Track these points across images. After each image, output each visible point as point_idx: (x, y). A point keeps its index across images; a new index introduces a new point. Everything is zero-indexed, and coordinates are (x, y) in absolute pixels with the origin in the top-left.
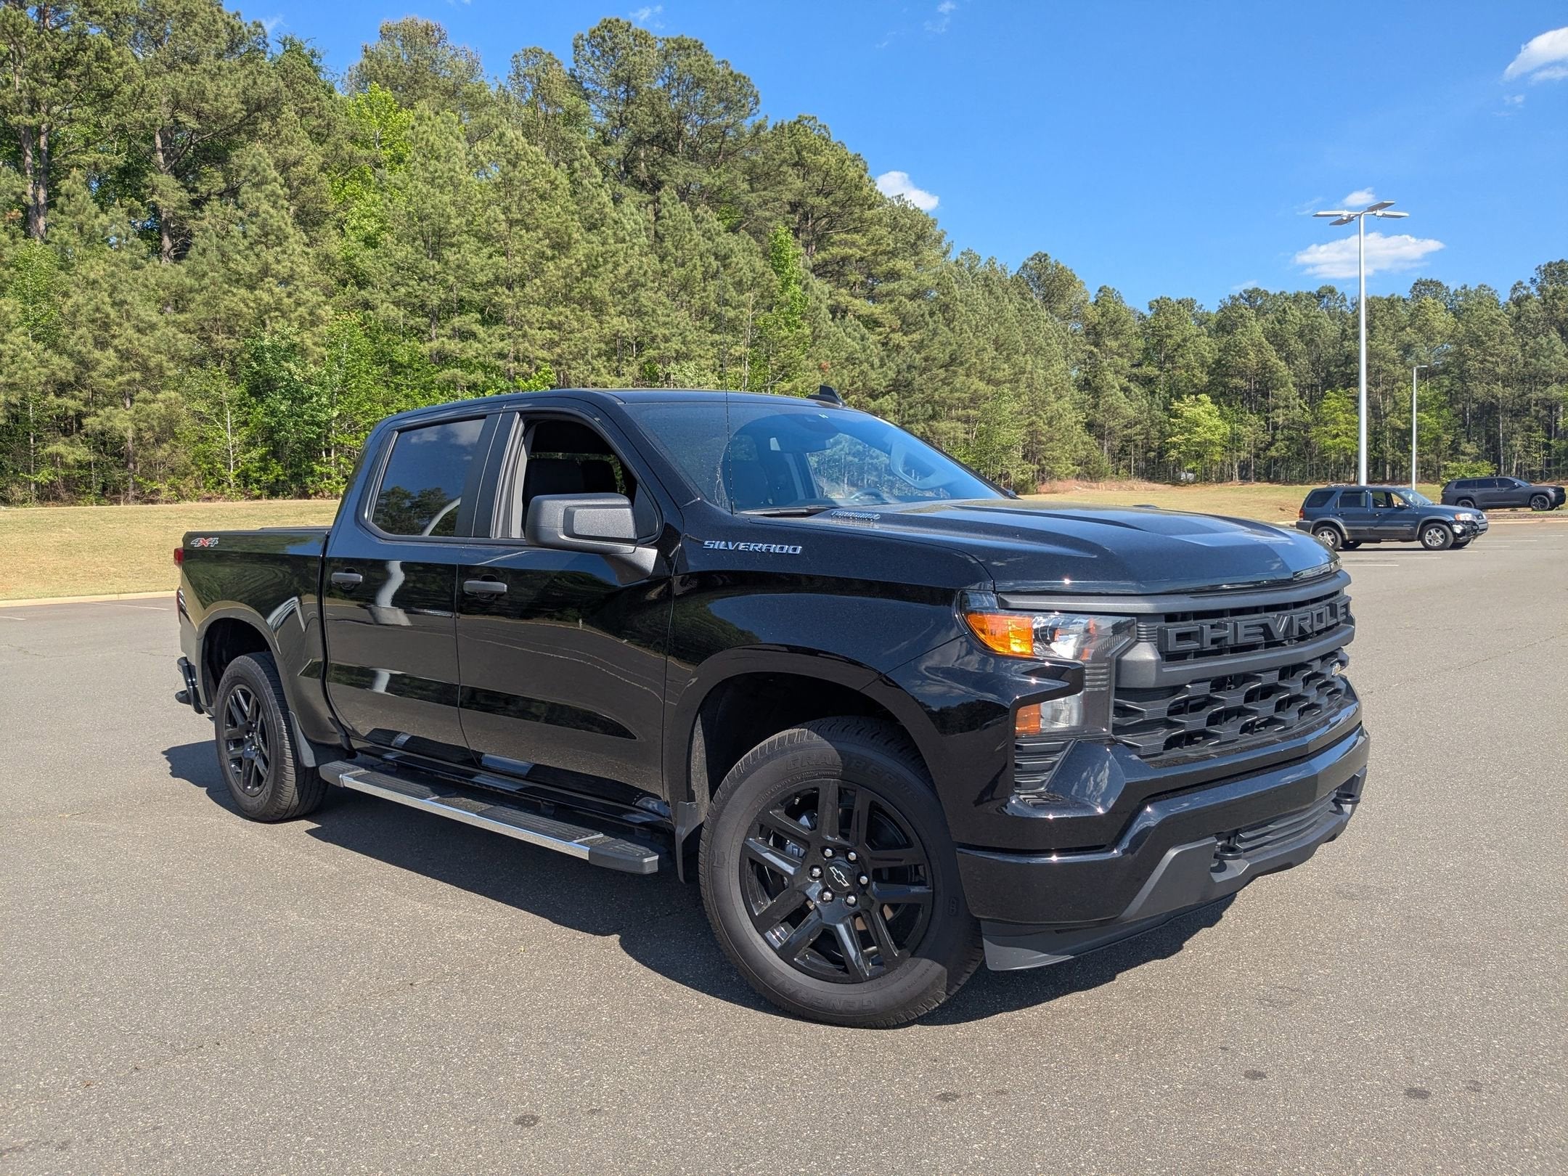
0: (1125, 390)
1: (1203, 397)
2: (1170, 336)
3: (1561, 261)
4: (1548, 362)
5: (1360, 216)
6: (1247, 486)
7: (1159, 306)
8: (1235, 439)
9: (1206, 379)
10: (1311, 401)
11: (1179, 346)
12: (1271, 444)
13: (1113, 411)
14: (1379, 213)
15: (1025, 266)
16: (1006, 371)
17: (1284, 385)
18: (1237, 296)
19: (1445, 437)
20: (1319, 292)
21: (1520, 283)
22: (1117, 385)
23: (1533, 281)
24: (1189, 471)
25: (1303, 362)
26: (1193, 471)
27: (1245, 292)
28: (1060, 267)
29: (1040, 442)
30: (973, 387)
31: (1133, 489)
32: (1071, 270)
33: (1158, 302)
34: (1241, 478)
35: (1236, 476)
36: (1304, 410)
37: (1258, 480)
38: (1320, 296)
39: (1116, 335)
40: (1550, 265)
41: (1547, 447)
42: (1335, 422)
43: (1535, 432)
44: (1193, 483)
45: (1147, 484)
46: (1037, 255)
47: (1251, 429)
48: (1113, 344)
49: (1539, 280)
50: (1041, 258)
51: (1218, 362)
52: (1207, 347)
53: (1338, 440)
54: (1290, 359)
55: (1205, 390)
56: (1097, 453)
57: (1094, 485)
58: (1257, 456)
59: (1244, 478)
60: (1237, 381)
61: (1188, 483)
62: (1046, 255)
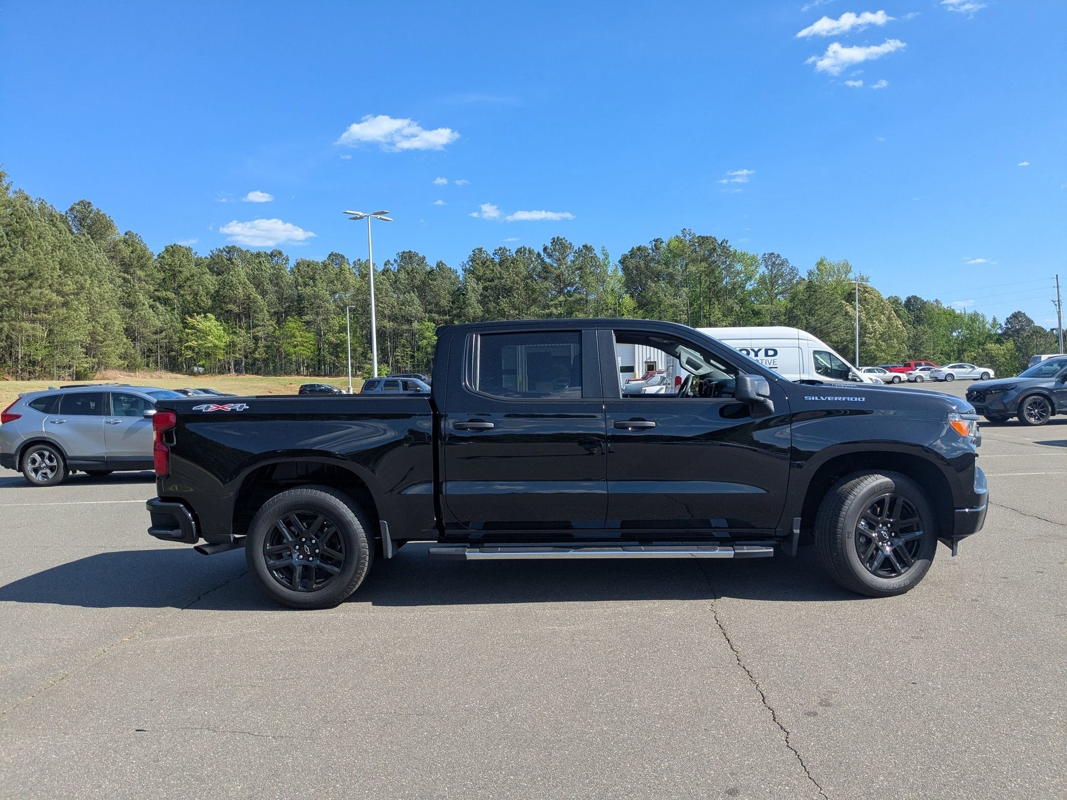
0: (152, 307)
1: (209, 315)
2: (180, 272)
3: (410, 251)
4: (410, 309)
5: (368, 216)
6: (241, 377)
7: (172, 251)
8: (232, 345)
9: (210, 302)
10: (278, 322)
11: (188, 279)
12: (256, 350)
13: (144, 322)
14: (379, 217)
15: (72, 209)
16: (70, 287)
17: (262, 311)
18: (222, 249)
19: (359, 349)
20: (272, 253)
21: (389, 261)
22: (146, 303)
23: (396, 261)
24: (200, 366)
25: (272, 297)
26: (203, 366)
27: (227, 247)
28: (101, 213)
29: (97, 341)
30: (48, 297)
31: (161, 378)
32: (109, 217)
33: (172, 247)
34: (236, 371)
35: (232, 370)
36: (275, 328)
37: (246, 373)
38: (272, 255)
39: (142, 267)
40: (404, 252)
41: (413, 357)
42: (293, 336)
43: (407, 348)
44: (204, 374)
45: (170, 375)
46: (82, 202)
47: (243, 339)
48: (140, 273)
49: (399, 261)
50: (86, 205)
51: (217, 292)
52: (211, 281)
53: (297, 348)
54: (263, 293)
55: (211, 310)
56: (133, 351)
57: (132, 374)
58: (246, 357)
59: (238, 371)
60: (231, 306)
61: (199, 373)
62: (90, 203)
